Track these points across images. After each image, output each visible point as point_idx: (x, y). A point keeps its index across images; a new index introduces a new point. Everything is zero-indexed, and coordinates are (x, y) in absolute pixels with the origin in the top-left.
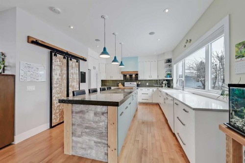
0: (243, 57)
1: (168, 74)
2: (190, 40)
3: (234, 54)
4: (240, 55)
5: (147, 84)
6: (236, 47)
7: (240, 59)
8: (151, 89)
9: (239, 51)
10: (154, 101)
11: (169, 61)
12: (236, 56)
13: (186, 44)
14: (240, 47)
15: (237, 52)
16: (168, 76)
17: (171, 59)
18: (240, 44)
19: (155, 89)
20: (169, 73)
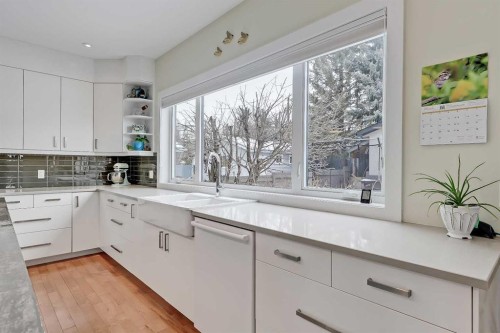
0: (447, 102)
1: (138, 138)
2: (244, 36)
3: (417, 93)
4: (436, 96)
5: (41, 174)
6: (424, 74)
7: (436, 107)
8: (66, 197)
9: (435, 87)
10: (81, 246)
11: (141, 92)
12: (424, 98)
13: (223, 47)
14: (436, 75)
15: (427, 88)
16: (140, 145)
17: (148, 87)
18: (436, 68)
19: (84, 194)
20: (142, 133)
